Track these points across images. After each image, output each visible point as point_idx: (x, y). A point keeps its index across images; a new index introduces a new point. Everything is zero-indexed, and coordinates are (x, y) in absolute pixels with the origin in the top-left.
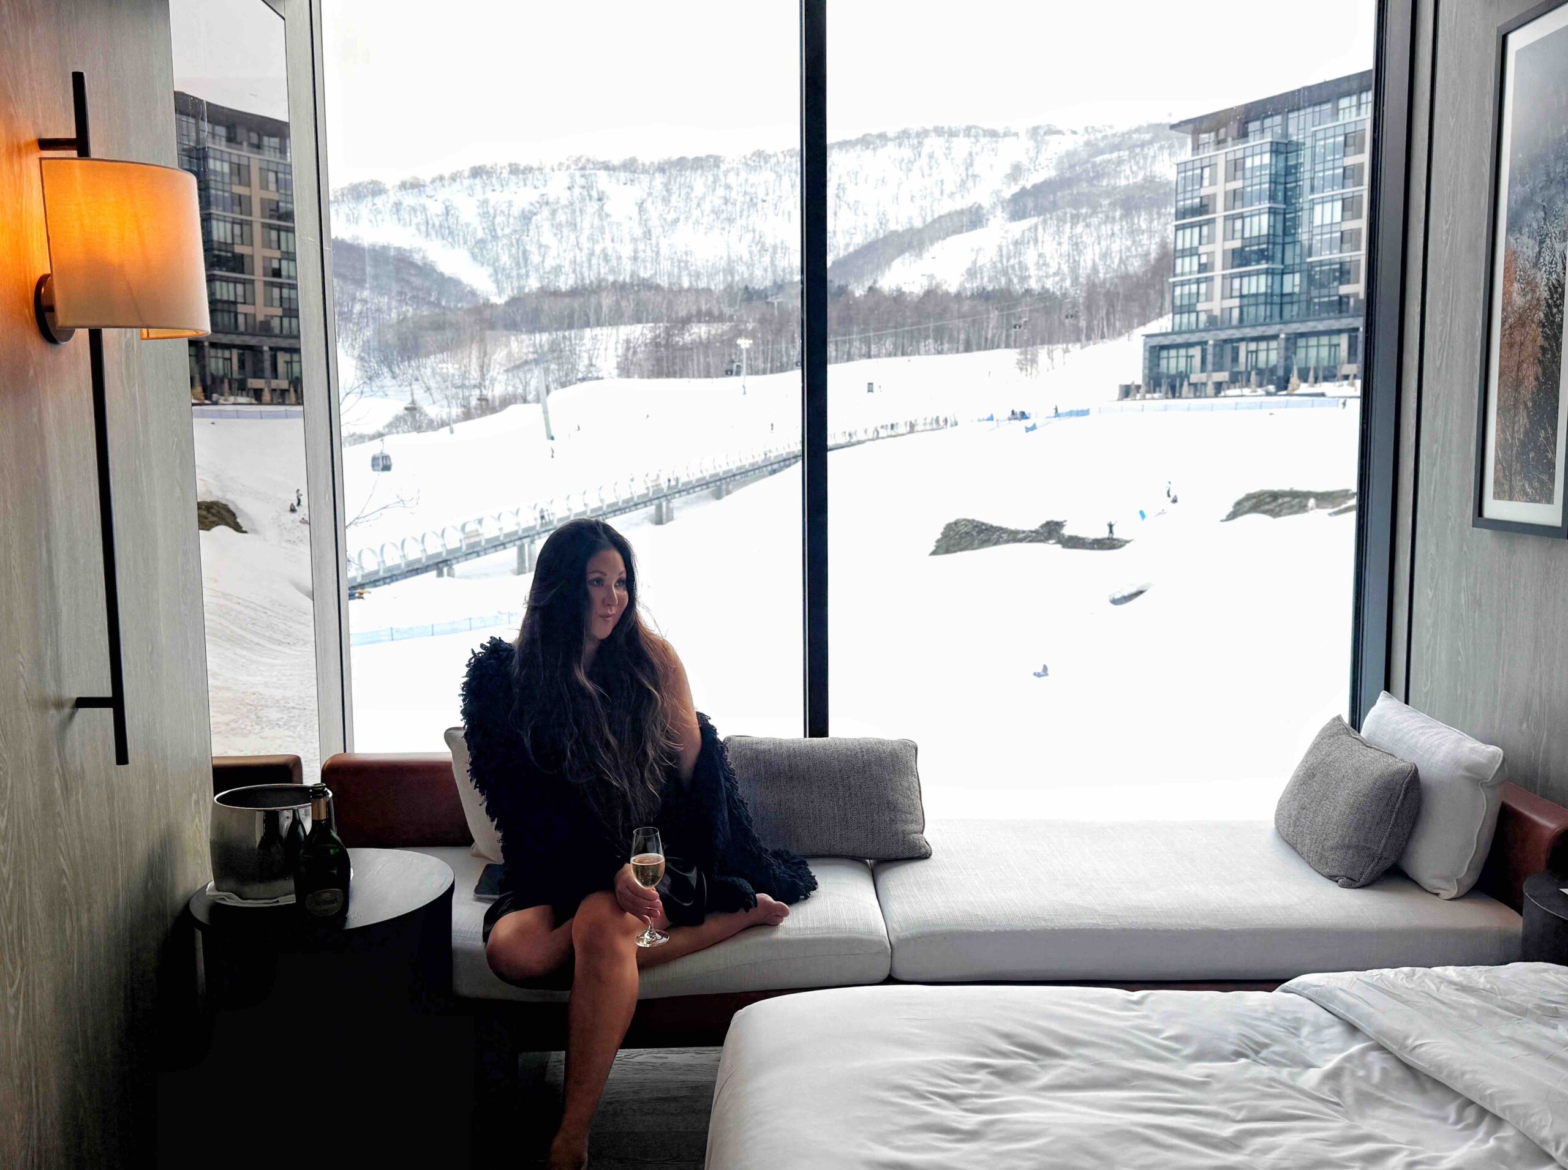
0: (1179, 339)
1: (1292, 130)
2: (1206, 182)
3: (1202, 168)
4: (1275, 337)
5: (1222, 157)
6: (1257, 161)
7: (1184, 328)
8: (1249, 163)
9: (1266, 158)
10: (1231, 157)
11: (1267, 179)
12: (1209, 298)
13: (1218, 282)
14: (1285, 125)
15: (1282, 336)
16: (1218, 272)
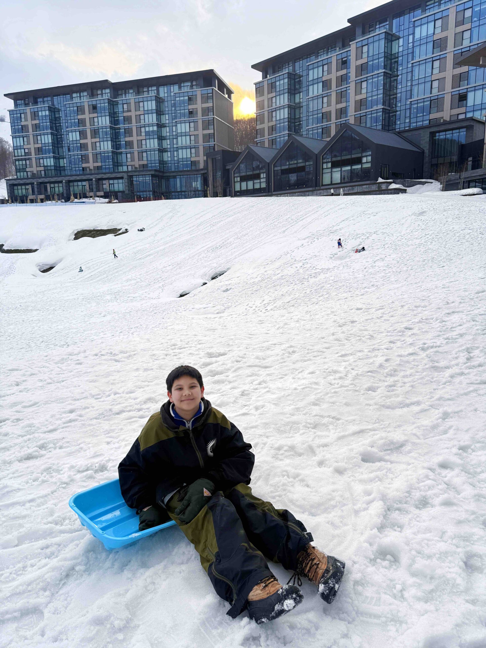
0: (21, 182)
1: (55, 103)
2: (23, 120)
3: (21, 114)
4: (61, 182)
5: (28, 110)
6: (44, 113)
7: (22, 177)
8: (40, 114)
9: (47, 113)
10: (32, 110)
11: (48, 121)
12: (31, 166)
13: (34, 160)
14: (52, 101)
15: (64, 181)
16: (33, 156)
